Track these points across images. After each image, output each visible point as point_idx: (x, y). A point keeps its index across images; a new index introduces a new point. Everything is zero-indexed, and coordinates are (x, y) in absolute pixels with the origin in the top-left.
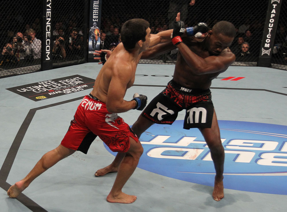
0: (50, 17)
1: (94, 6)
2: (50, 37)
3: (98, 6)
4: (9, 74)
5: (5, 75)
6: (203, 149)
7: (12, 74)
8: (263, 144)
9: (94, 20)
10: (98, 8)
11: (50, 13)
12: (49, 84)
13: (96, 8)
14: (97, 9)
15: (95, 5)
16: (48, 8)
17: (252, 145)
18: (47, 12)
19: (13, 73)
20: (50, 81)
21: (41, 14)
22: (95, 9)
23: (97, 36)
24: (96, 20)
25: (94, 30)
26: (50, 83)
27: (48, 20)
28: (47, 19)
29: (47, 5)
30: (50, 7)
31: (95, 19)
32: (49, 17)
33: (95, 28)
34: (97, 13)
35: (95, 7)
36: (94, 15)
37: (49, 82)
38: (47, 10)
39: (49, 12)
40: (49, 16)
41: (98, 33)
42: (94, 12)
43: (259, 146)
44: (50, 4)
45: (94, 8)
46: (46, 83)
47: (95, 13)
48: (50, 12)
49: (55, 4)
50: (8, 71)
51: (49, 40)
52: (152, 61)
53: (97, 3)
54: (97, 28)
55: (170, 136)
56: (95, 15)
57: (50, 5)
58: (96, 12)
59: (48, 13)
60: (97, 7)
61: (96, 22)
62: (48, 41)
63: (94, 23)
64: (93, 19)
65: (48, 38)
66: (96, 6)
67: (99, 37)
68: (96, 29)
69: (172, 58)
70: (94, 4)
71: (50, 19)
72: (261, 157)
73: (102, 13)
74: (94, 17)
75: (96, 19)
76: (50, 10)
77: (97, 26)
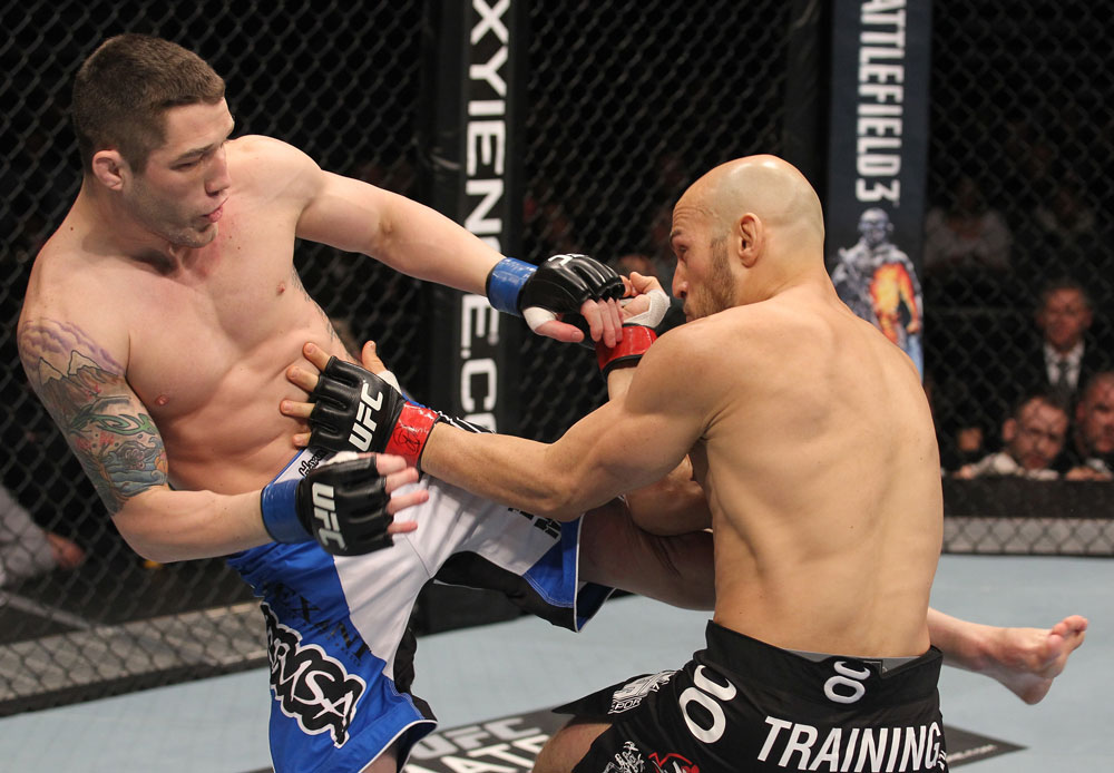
0: (499, 168)
1: (865, 71)
2: (494, 339)
3: (898, 72)
4: (139, 664)
5: (110, 672)
7: (164, 662)
9: (870, 186)
10: (898, 92)
11: (493, 139)
12: (496, 751)
13: (881, 92)
14: (890, 100)
15: (874, 61)
16: (484, 91)
18: (475, 129)
19: (177, 652)
20: (500, 730)
21: (415, 141)
22: (872, 100)
23: (893, 321)
24: (879, 192)
25: (871, 273)
26: (508, 742)
27: (480, 198)
28: (474, 187)
29: (477, 72)
30: (500, 86)
31: (871, 183)
32: (485, 172)
33: (878, 261)
34: (889, 133)
35: (873, 80)
36: (864, 144)
37: (492, 740)
38: (476, 108)
39: (486, 129)
40: (486, 158)
41: (902, 306)
42: (863, 125)
44: (501, 57)
45: (865, 90)
46: (468, 741)
47: (872, 132)
48: (499, 129)
49: (537, 59)
50: (135, 640)
51: (487, 366)
53: (892, 46)
54: (896, 255)
56: (871, 151)
57: (501, 72)
58: (881, 125)
59: (479, 139)
60: (891, 80)
61: (883, 204)
62: (479, 382)
63: (870, 215)
64: (861, 185)
65: (480, 349)
66: (883, 72)
67: (909, 335)
68: (885, 263)
70: (866, 54)
71: (493, 189)
73: (938, 131)
74: (866, 165)
75: (886, 181)
76: (497, 107)
77: (897, 239)
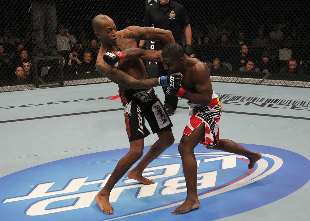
6: (98, 190)
8: (165, 170)
17: (153, 173)
43: (161, 173)
52: (18, 86)
55: (53, 183)
69: (44, 79)
72: (164, 185)
